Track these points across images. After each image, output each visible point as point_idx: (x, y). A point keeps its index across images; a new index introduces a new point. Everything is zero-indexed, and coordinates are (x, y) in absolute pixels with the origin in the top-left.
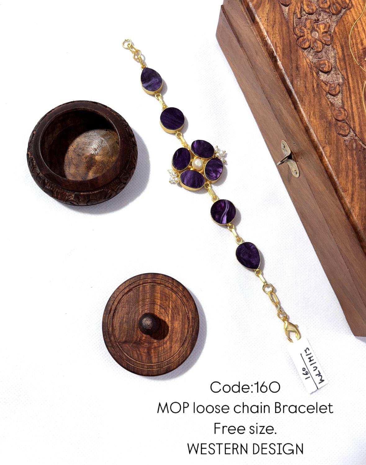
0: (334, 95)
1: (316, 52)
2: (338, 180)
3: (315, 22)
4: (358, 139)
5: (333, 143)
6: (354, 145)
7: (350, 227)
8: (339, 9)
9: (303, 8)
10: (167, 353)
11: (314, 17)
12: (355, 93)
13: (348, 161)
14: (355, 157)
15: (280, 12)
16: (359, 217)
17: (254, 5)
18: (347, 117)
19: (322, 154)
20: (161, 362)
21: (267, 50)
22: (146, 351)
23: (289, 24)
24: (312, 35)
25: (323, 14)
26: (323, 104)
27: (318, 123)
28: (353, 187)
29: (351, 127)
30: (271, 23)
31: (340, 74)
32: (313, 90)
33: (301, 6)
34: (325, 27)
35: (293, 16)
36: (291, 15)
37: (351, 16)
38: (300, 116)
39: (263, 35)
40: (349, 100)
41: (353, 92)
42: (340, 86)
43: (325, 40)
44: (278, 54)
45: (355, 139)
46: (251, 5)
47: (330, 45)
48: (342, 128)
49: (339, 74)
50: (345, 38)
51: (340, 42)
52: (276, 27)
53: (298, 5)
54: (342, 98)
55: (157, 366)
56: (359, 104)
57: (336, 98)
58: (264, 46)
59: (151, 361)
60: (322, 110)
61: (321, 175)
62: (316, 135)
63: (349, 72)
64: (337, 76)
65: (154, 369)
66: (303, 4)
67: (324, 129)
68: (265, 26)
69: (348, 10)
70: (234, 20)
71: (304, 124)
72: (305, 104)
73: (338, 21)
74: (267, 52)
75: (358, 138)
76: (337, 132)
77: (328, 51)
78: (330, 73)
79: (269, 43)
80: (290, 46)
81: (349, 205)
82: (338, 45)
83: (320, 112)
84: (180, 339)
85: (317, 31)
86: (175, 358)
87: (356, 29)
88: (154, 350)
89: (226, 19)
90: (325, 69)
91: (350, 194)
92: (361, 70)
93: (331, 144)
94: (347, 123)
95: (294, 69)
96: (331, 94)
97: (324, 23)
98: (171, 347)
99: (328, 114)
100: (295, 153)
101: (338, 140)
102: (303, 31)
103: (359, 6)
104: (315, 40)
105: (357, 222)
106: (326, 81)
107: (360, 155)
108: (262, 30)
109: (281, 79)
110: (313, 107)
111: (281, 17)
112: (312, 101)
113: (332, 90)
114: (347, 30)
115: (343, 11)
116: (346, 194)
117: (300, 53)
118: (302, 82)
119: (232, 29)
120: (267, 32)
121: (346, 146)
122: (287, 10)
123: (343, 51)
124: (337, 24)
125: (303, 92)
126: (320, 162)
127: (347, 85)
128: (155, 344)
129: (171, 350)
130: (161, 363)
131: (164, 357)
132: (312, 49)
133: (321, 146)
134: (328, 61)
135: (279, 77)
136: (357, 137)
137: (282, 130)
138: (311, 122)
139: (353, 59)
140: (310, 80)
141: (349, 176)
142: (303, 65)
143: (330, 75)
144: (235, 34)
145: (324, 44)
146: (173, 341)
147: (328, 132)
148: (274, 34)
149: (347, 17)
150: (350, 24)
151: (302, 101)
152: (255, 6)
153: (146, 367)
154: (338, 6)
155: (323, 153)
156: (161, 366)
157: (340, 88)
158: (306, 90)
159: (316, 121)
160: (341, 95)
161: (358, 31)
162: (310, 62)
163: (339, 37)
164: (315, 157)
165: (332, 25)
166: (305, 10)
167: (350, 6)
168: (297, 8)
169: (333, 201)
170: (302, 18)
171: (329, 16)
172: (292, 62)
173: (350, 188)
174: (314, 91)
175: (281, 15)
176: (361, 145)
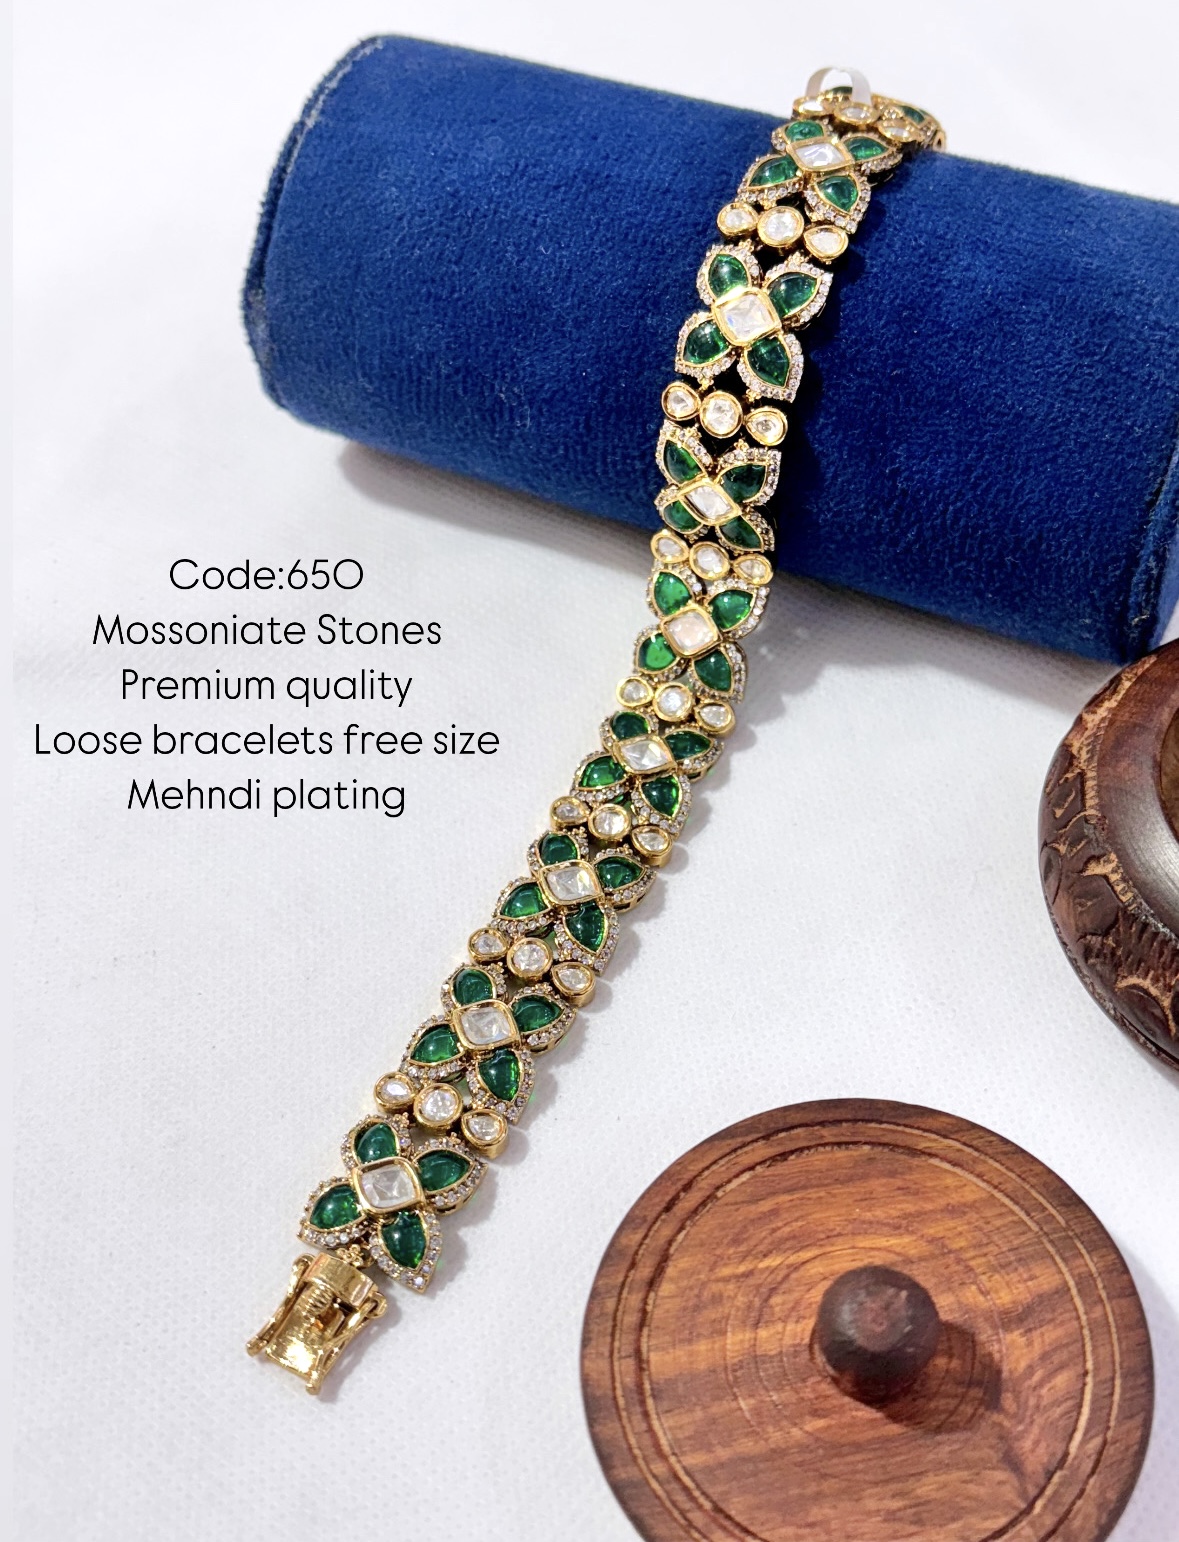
20: (1041, 1242)
22: (1016, 1335)
55: (1066, 1255)
59: (1058, 1291)
84: (893, 1177)
130: (1043, 1238)
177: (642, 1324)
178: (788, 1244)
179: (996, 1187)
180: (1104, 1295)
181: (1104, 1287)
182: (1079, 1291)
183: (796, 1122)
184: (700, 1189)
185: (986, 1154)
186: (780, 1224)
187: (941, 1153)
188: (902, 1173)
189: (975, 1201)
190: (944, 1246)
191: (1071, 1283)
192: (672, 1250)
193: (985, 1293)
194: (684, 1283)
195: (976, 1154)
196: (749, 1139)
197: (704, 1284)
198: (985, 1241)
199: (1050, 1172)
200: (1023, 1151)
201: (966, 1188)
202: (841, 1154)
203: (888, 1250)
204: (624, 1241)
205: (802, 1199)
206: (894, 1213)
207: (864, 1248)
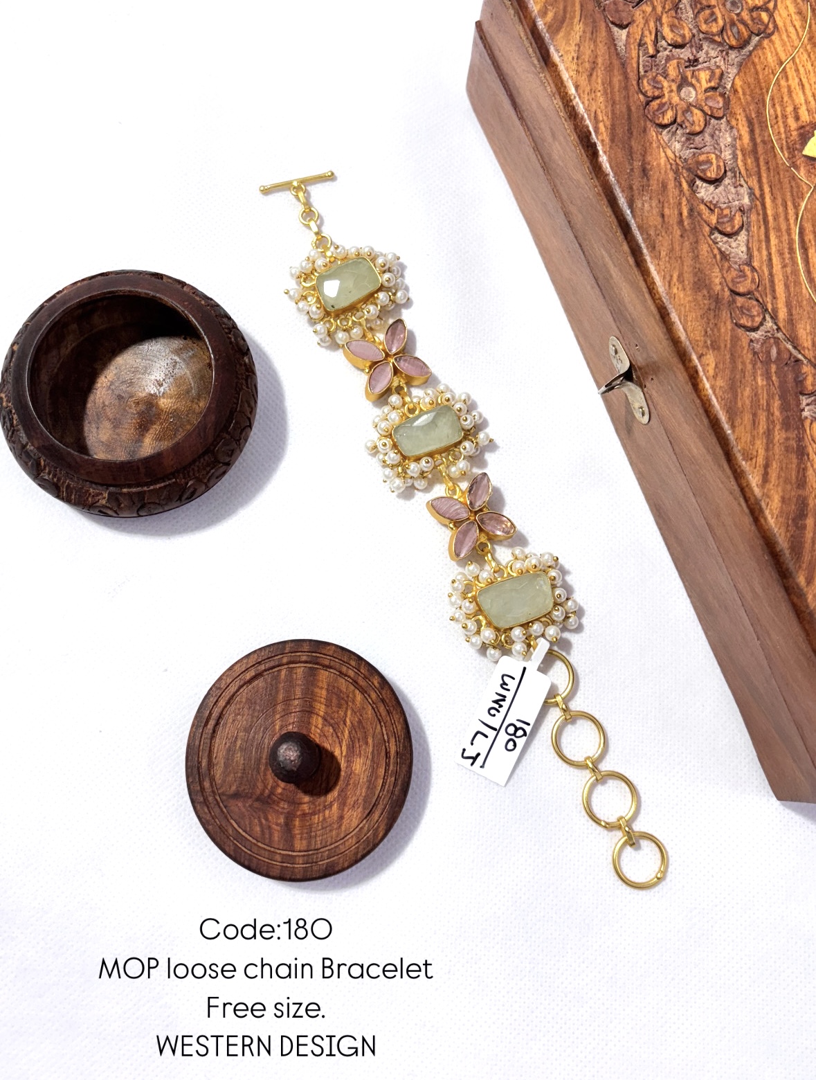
0: (729, 235)
1: (689, 134)
2: (734, 432)
3: (687, 64)
4: (784, 337)
5: (723, 346)
6: (774, 352)
7: (759, 542)
8: (746, 34)
9: (662, 33)
10: (331, 831)
11: (686, 54)
12: (778, 229)
13: (756, 388)
14: (774, 378)
15: (607, 41)
16: (780, 519)
17: (547, 25)
18: (758, 286)
19: (697, 372)
20: (315, 850)
21: (575, 129)
22: (282, 820)
23: (629, 71)
24: (683, 94)
25: (709, 47)
26: (703, 255)
27: (690, 298)
28: (767, 450)
29: (767, 310)
30: (587, 65)
31: (745, 185)
32: (681, 222)
33: (657, 29)
34: (711, 76)
35: (637, 51)
36: (634, 47)
37: (772, 52)
38: (648, 282)
39: (567, 93)
40: (764, 247)
41: (774, 229)
42: (744, 214)
43: (710, 107)
44: (599, 137)
45: (775, 338)
46: (540, 24)
47: (722, 118)
48: (747, 313)
49: (742, 186)
50: (757, 103)
51: (744, 111)
52: (597, 76)
53: (649, 25)
54: (748, 241)
55: (306, 858)
56: (787, 256)
57: (735, 241)
58: (568, 119)
59: (292, 845)
60: (699, 269)
61: (694, 420)
62: (683, 327)
63: (765, 180)
64: (737, 191)
65: (296, 866)
66: (662, 25)
67: (704, 314)
68: (572, 73)
69: (767, 38)
70: (503, 55)
71: (657, 301)
72: (660, 255)
73: (742, 63)
74: (576, 133)
75: (784, 334)
76: (734, 321)
77: (717, 132)
78: (721, 182)
79: (581, 112)
80: (629, 118)
81: (757, 491)
82: (740, 120)
83: (695, 274)
84: (363, 800)
85: (693, 86)
86: (347, 844)
87: (783, 83)
88: (300, 821)
89: (486, 54)
90: (709, 175)
91: (760, 466)
92: (794, 177)
93: (718, 348)
94: (758, 301)
95: (637, 172)
96: (721, 233)
97: (709, 68)
98: (341, 818)
99: (713, 279)
100: (638, 367)
101: (735, 339)
102: (660, 86)
103: (791, 29)
104: (688, 107)
105: (776, 530)
106: (711, 202)
107: (785, 376)
108: (566, 83)
109: (606, 196)
110: (679, 262)
111: (609, 53)
112: (677, 248)
113: (723, 223)
114: (763, 85)
115: (755, 39)
116: (750, 465)
117: (653, 136)
118: (654, 205)
119: (499, 76)
120: (577, 87)
121: (755, 353)
122: (624, 37)
123: (752, 132)
124: (740, 69)
125: (656, 227)
126: (693, 391)
127: (761, 212)
128: (305, 807)
129: (341, 825)
130: (316, 852)
131: (322, 840)
132: (679, 128)
133: (696, 353)
134: (716, 155)
135: (601, 191)
136: (781, 333)
137: (609, 313)
138: (673, 296)
139: (775, 152)
140: (673, 200)
141: (759, 423)
142: (659, 165)
143: (721, 188)
144: (505, 89)
145: (708, 117)
146: (348, 804)
147: (713, 321)
148: (593, 91)
149: (764, 54)
150: (771, 71)
151: (652, 248)
152: (549, 27)
153: (279, 859)
154: (744, 30)
155: (700, 368)
156: (312, 859)
157: (745, 219)
158: (664, 221)
159: (685, 295)
160: (747, 233)
161: (789, 87)
162: (676, 156)
163: (743, 101)
164: (681, 379)
165: (728, 73)
166: (666, 37)
167: (770, 29)
168: (647, 33)
169: (722, 483)
170: (659, 55)
171: (722, 51)
172: (632, 157)
173: (762, 452)
174: (683, 225)
175: (608, 48)
176: (789, 351)
182: (289, 855)
186: (361, 743)
188: (363, 804)
191: (293, 854)
192: (367, 696)
194: (350, 695)
197: (347, 702)
204: (377, 678)
205: (368, 758)
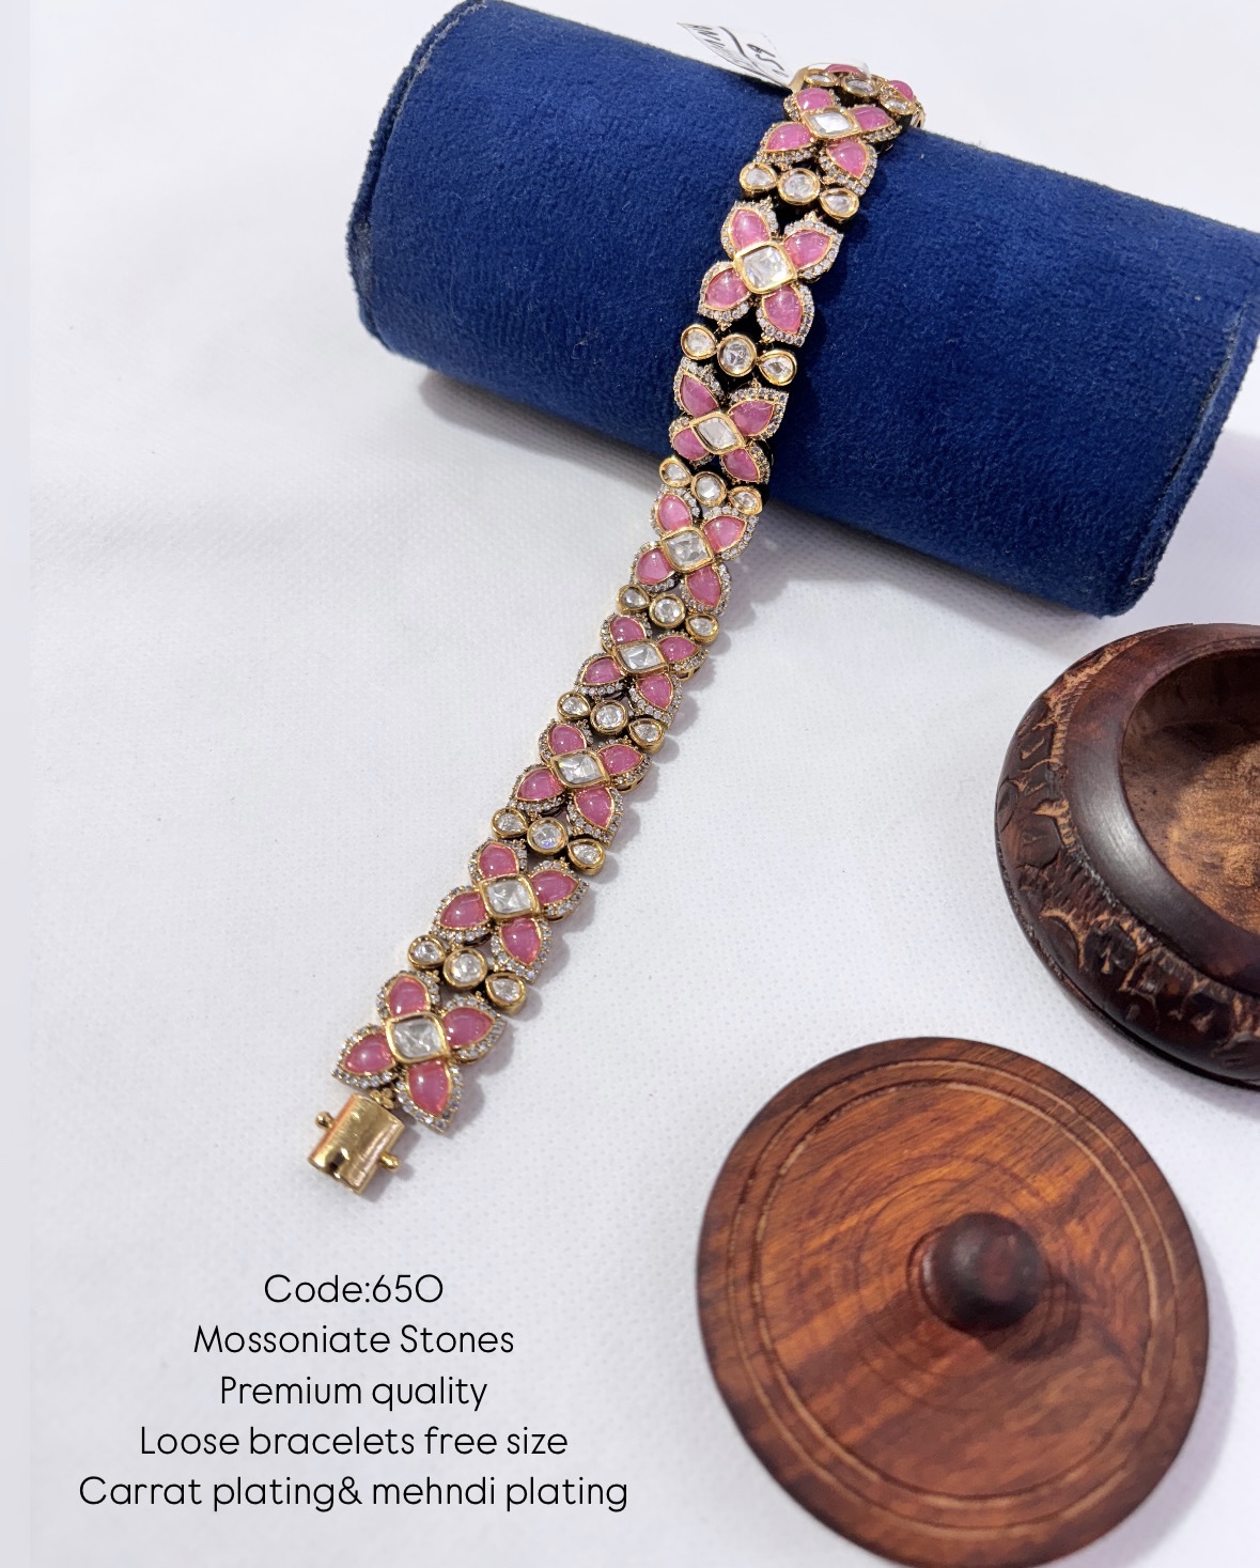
10: (1015, 1129)
20: (1062, 1133)
22: (1074, 1226)
55: (1088, 1138)
59: (1091, 1175)
65: (1111, 1147)
84: (925, 1110)
98: (984, 1127)
128: (1019, 1200)
129: (990, 1118)
130: (1063, 1130)
131: (1039, 1134)
146: (953, 1132)
153: (1127, 1180)
156: (1079, 1124)
177: (756, 1318)
178: (859, 1201)
179: (1010, 1094)
180: (1126, 1165)
181: (1126, 1159)
182: (1109, 1169)
183: (826, 1082)
184: (765, 1173)
185: (992, 1067)
186: (845, 1185)
187: (956, 1076)
188: (932, 1105)
189: (998, 1114)
190: (987, 1162)
191: (1098, 1163)
192: (759, 1238)
193: (1036, 1194)
194: (782, 1267)
195: (983, 1069)
196: (791, 1112)
197: (799, 1263)
198: (1018, 1146)
199: (1047, 1068)
200: (1019, 1055)
201: (988, 1103)
202: (874, 1103)
203: (941, 1180)
204: (714, 1243)
205: (856, 1154)
206: (937, 1144)
207: (923, 1185)
